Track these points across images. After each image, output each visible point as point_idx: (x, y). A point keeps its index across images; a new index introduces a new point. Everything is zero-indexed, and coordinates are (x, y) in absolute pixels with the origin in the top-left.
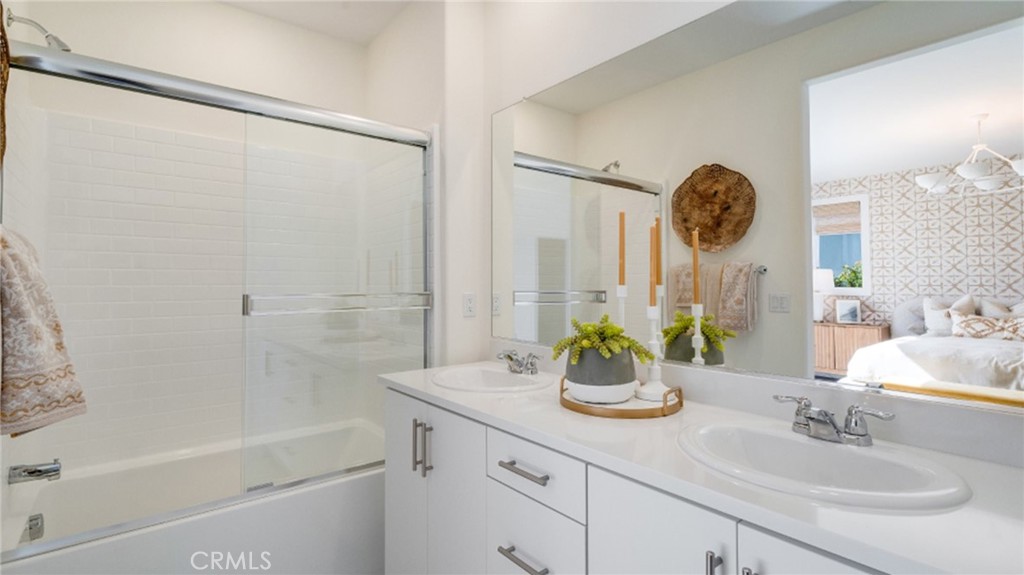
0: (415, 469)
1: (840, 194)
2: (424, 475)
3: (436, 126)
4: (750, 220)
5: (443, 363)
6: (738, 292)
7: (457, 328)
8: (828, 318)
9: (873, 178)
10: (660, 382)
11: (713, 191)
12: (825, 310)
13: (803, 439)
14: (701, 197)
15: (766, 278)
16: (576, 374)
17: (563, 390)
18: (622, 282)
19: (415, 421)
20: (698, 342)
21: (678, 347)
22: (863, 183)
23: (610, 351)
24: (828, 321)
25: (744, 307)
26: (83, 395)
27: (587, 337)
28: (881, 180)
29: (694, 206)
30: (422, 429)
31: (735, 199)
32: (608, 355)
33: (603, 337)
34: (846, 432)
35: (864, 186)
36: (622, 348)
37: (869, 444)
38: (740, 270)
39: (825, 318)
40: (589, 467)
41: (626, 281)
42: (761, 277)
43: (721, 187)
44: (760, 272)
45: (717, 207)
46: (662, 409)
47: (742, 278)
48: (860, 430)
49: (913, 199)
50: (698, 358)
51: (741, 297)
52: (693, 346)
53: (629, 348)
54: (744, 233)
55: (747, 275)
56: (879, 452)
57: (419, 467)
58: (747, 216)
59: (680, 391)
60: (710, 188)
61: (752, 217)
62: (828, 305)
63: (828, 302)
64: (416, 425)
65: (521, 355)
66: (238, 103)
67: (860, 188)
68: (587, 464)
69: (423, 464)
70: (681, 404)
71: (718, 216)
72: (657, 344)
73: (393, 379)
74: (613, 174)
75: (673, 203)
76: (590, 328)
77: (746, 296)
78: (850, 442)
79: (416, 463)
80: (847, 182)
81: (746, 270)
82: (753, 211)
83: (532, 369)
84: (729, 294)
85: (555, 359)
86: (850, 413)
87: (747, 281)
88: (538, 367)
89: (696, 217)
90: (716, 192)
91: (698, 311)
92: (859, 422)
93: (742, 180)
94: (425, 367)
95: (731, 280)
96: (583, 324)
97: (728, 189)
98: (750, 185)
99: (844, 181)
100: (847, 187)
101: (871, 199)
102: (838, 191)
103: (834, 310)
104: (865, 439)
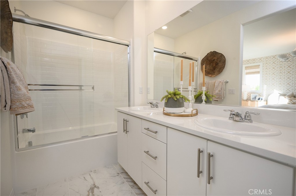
0: (124, 132)
1: (254, 63)
2: (126, 133)
3: (131, 40)
4: (224, 67)
5: (134, 106)
6: (219, 89)
7: (138, 97)
8: (248, 99)
9: (264, 58)
10: (191, 108)
11: (213, 59)
12: (247, 97)
13: (231, 121)
14: (210, 61)
15: (228, 84)
16: (167, 105)
17: (164, 111)
18: (182, 80)
19: (124, 119)
20: (204, 98)
21: (198, 99)
22: (261, 59)
23: (176, 98)
24: (248, 100)
25: (221, 92)
26: (33, 106)
27: (170, 95)
28: (267, 58)
29: (207, 64)
30: (125, 121)
31: (220, 61)
32: (176, 99)
33: (175, 94)
34: (245, 119)
35: (262, 60)
36: (180, 97)
37: (251, 122)
38: (220, 82)
39: (247, 99)
40: (168, 128)
41: (183, 80)
42: (227, 84)
43: (216, 58)
44: (226, 83)
45: (214, 64)
46: (191, 114)
47: (221, 84)
48: (248, 118)
49: (277, 64)
50: (204, 102)
51: (220, 90)
52: (202, 99)
53: (182, 98)
54: (222, 71)
55: (222, 83)
56: (254, 124)
57: (125, 131)
58: (223, 66)
59: (197, 110)
60: (213, 58)
61: (225, 66)
62: (248, 95)
63: (248, 94)
64: (124, 120)
65: (154, 103)
66: (80, 33)
67: (260, 61)
68: (167, 127)
69: (126, 131)
70: (197, 114)
71: (215, 67)
72: (191, 97)
73: (120, 109)
74: (184, 55)
75: (201, 63)
76: (171, 92)
77: (222, 89)
78: (246, 122)
79: (124, 130)
80: (256, 59)
81: (222, 82)
82: (225, 65)
83: (157, 107)
84: (216, 89)
85: (161, 101)
86: (246, 113)
87: (222, 85)
88: (158, 106)
89: (208, 67)
90: (214, 60)
91: (204, 89)
92: (249, 116)
93: (222, 55)
94: (129, 106)
95: (217, 85)
96: (169, 91)
97: (218, 58)
98: (224, 57)
99: (255, 59)
100: (256, 61)
101: (263, 64)
102: (253, 62)
103: (250, 97)
104: (250, 121)
